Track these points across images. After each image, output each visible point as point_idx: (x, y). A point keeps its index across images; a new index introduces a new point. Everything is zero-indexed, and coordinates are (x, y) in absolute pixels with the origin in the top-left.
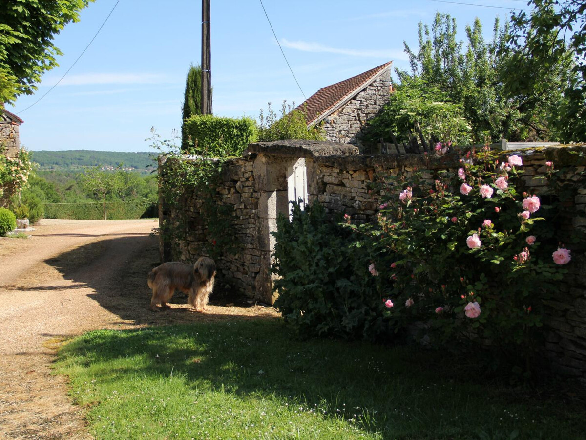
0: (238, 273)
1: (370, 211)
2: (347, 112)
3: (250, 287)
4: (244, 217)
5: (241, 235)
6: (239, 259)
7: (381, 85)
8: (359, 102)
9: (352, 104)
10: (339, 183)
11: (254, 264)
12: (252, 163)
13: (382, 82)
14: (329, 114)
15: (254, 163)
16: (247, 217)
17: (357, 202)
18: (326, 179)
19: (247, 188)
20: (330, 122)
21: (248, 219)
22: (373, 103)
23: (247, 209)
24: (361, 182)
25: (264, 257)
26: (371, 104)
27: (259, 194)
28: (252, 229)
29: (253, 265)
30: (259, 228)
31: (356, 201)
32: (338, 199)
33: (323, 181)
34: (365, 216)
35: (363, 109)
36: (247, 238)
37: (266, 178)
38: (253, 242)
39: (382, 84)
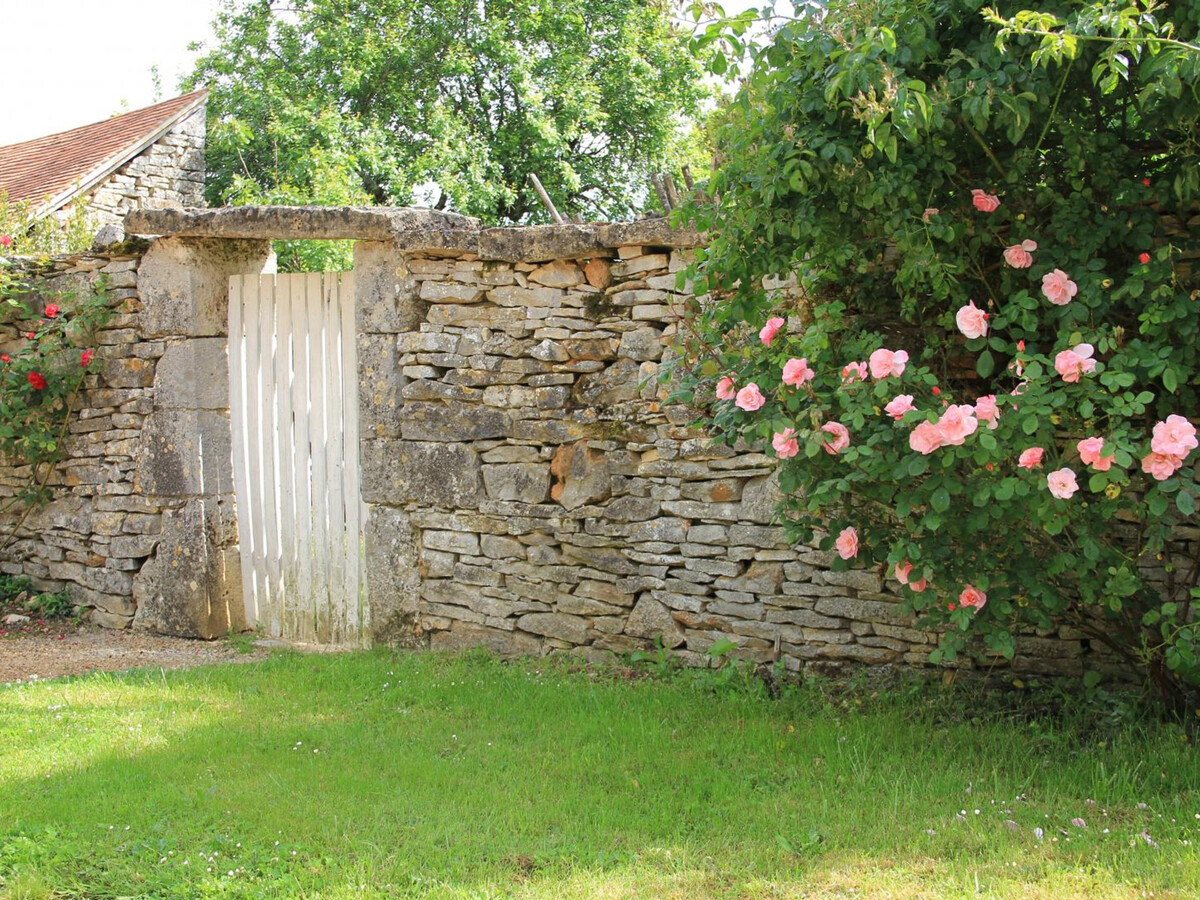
0: (66, 564)
1: (591, 363)
2: (104, 202)
3: (118, 599)
4: (97, 412)
5: (83, 461)
6: (72, 527)
7: (185, 144)
8: (133, 180)
9: (115, 185)
10: (476, 300)
11: (135, 534)
12: (131, 264)
13: (185, 137)
14: (59, 206)
15: (138, 263)
16: (107, 410)
17: (545, 343)
18: (428, 292)
19: (109, 334)
20: (62, 224)
21: (110, 415)
22: (167, 186)
23: (109, 387)
24: (560, 291)
25: (176, 515)
26: (161, 188)
27: (161, 345)
28: (126, 443)
29: (129, 539)
30: (155, 438)
31: (539, 341)
32: (471, 341)
33: (416, 299)
34: (571, 375)
35: (143, 200)
36: (106, 466)
37: (189, 300)
38: (129, 476)
39: (187, 140)
